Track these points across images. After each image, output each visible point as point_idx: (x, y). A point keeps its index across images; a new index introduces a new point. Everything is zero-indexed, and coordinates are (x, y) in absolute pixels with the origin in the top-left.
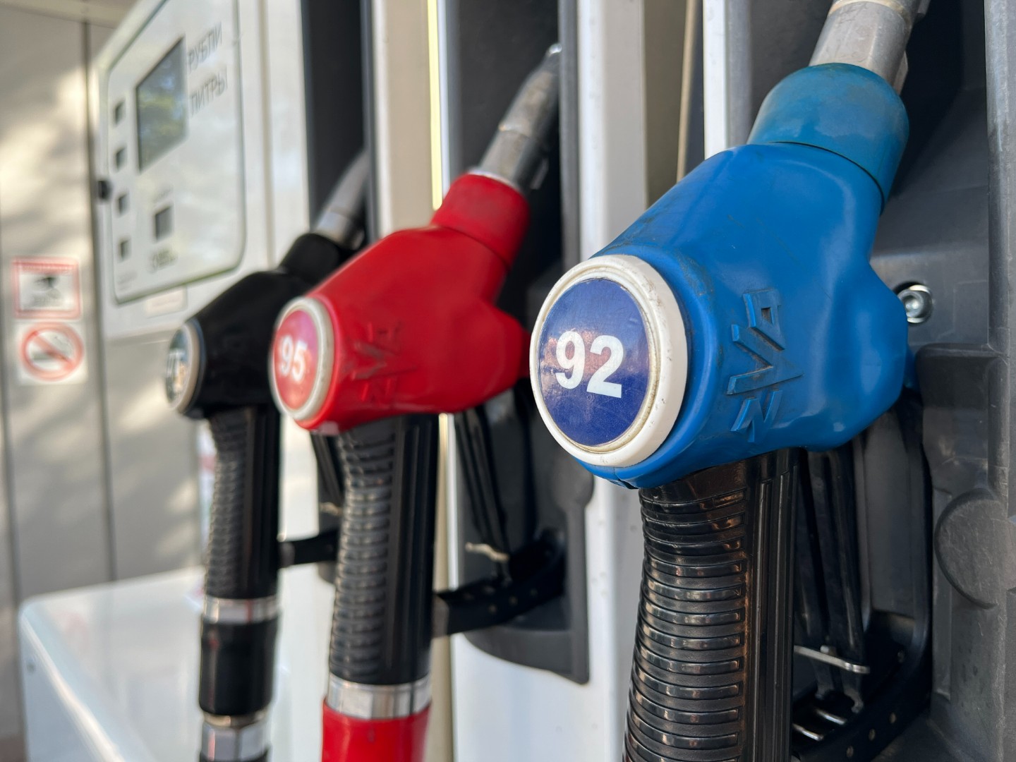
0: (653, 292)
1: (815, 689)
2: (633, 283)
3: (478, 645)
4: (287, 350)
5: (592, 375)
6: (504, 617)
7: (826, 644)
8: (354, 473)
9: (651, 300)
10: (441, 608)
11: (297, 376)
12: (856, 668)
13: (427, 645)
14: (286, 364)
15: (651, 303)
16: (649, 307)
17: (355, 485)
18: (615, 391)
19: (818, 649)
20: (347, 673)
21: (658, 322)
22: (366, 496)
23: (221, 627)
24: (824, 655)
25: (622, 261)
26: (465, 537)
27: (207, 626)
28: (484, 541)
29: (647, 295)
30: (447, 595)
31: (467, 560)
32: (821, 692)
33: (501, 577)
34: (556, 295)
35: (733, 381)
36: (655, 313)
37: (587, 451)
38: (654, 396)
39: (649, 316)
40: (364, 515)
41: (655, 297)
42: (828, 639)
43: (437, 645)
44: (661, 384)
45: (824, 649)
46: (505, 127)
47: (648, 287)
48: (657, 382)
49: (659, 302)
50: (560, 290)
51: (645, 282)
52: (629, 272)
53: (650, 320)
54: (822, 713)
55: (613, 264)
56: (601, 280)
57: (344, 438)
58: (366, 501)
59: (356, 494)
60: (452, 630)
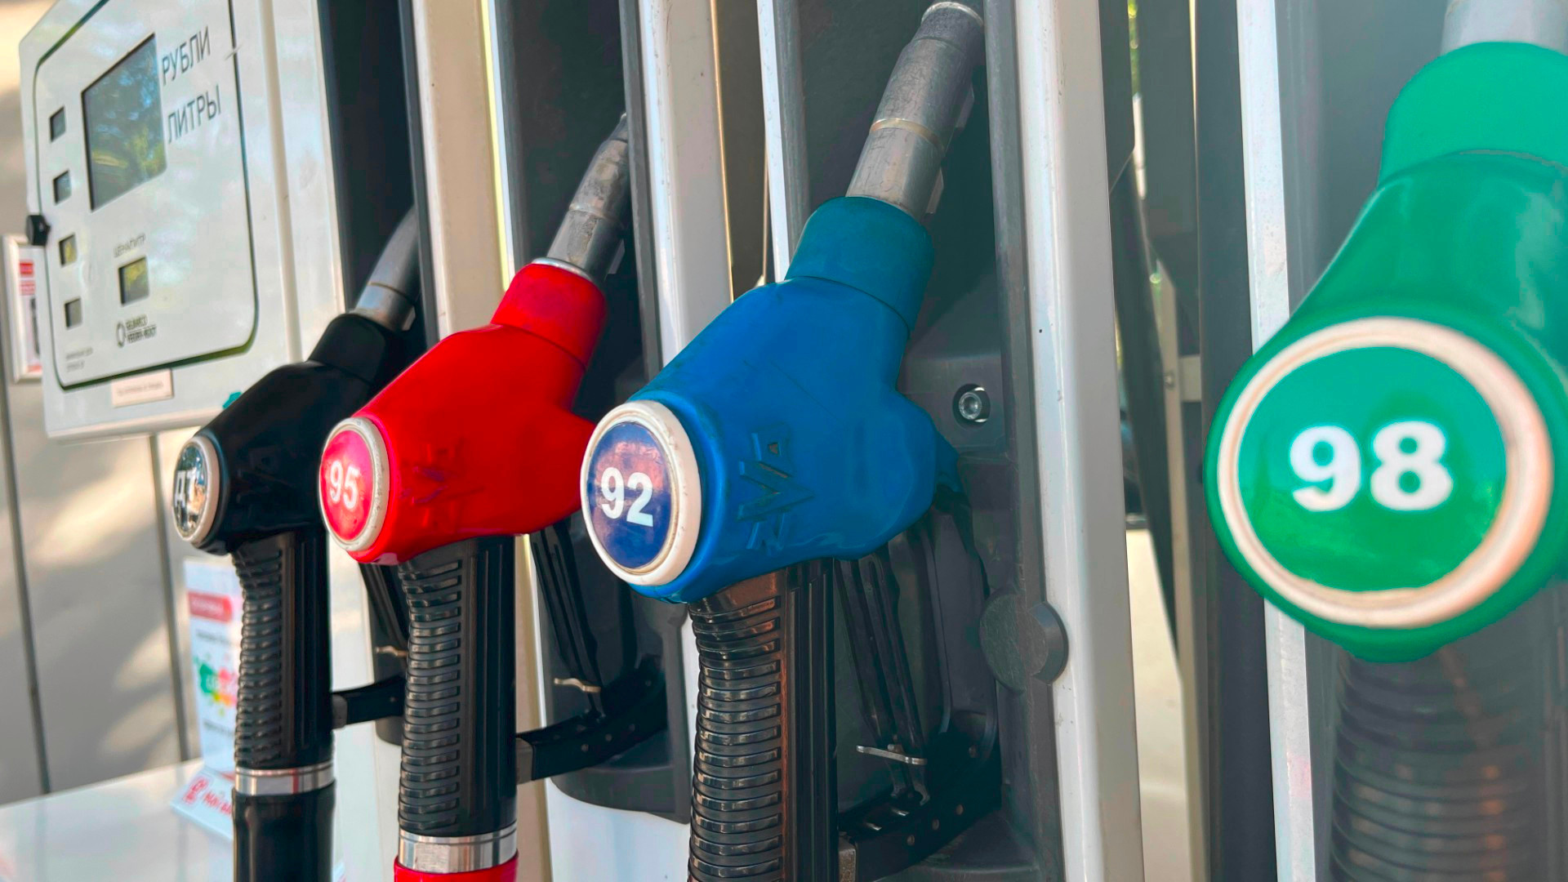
0: (671, 437)
1: (891, 789)
2: (657, 429)
3: (570, 791)
4: (336, 476)
5: (630, 506)
6: (599, 757)
7: (892, 742)
8: (418, 605)
9: (670, 444)
10: (524, 750)
11: (351, 504)
12: (915, 761)
13: (511, 793)
14: (335, 490)
15: (671, 447)
16: (669, 450)
17: (420, 619)
18: (647, 520)
19: (885, 748)
20: (420, 826)
21: (676, 462)
22: (433, 630)
23: (260, 802)
24: (891, 754)
25: (648, 409)
26: (551, 672)
27: (242, 802)
28: (573, 677)
29: (668, 440)
30: (531, 736)
31: (557, 696)
32: (895, 793)
33: (594, 714)
34: (600, 433)
35: (741, 508)
36: (674, 456)
37: (631, 573)
38: (676, 525)
39: (669, 457)
40: (433, 651)
41: (673, 442)
42: (895, 737)
43: (525, 791)
44: (680, 515)
45: (890, 747)
46: (575, 206)
47: (668, 433)
48: (678, 513)
49: (676, 447)
50: (603, 429)
51: (665, 429)
52: (654, 419)
53: (671, 461)
54: (895, 811)
55: (642, 411)
56: (634, 423)
57: (405, 568)
58: (433, 635)
59: (421, 629)
60: (538, 774)
